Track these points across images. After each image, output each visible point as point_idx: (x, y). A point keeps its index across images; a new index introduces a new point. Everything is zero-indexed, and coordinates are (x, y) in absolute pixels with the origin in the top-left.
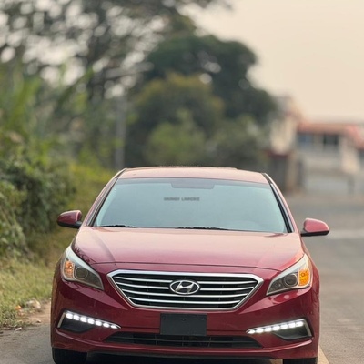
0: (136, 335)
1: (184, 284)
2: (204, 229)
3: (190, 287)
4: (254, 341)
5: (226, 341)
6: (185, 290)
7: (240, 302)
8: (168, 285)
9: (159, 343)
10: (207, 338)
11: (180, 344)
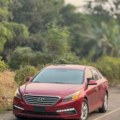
0: (29, 111)
1: (40, 98)
2: (58, 83)
3: (42, 99)
4: (58, 114)
5: (51, 114)
6: (40, 100)
7: (54, 103)
8: (36, 98)
9: (34, 114)
10: (46, 113)
11: (39, 114)
